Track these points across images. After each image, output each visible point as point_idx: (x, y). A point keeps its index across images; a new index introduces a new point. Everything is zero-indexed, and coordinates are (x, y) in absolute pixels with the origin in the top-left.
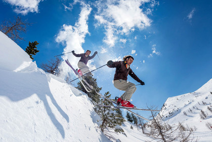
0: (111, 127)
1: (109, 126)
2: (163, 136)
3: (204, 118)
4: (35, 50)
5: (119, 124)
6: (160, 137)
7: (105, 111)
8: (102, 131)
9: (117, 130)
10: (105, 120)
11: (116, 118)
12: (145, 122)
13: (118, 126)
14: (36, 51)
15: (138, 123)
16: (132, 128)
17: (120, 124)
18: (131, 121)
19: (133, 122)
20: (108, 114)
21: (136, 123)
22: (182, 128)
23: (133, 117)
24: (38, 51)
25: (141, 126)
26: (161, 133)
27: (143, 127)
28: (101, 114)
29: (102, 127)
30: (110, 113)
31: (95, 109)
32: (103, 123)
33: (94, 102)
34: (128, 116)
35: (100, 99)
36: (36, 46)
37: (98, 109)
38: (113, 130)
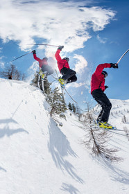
0: (57, 113)
7: (54, 101)
8: (51, 115)
9: (61, 116)
10: (53, 108)
11: (62, 107)
12: (82, 112)
13: (62, 113)
15: (76, 112)
16: (71, 115)
17: (64, 112)
18: (71, 110)
20: (56, 103)
21: (74, 111)
27: (80, 116)
28: (50, 103)
29: (51, 113)
30: (58, 103)
31: (46, 100)
32: (52, 110)
33: (45, 94)
34: (70, 106)
37: (48, 99)
38: (58, 116)
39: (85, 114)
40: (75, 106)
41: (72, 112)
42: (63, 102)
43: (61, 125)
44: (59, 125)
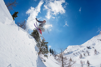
0: (43, 54)
1: (42, 53)
3: (80, 58)
4: (16, 16)
5: (46, 53)
6: (62, 62)
7: (41, 46)
8: (39, 55)
9: (45, 56)
10: (41, 50)
11: (46, 50)
12: (57, 54)
15: (54, 54)
16: (51, 55)
18: (51, 52)
19: (52, 53)
20: (43, 48)
21: (53, 53)
22: (71, 60)
23: (52, 51)
24: (17, 16)
25: (55, 56)
26: (63, 60)
28: (39, 47)
29: (39, 53)
30: (44, 48)
31: (37, 45)
32: (40, 51)
33: (37, 42)
34: (50, 50)
35: (40, 41)
36: (17, 14)
37: (38, 45)
38: (43, 55)
39: (59, 55)
40: (54, 50)
42: (47, 48)
43: (45, 61)
44: (43, 60)
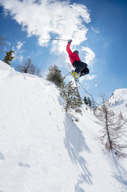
1: (71, 108)
2: (107, 119)
7: (68, 95)
8: (66, 111)
9: (76, 111)
10: (68, 103)
11: (77, 101)
13: (78, 108)
14: (12, 58)
15: (92, 106)
16: (87, 109)
17: (79, 106)
18: (87, 104)
20: (71, 98)
21: (90, 105)
23: (89, 100)
25: (93, 109)
26: (106, 117)
27: (95, 109)
28: (65, 97)
29: (66, 108)
30: (73, 97)
31: (61, 94)
32: (67, 105)
34: (85, 100)
35: (65, 86)
37: (63, 94)
38: (74, 111)
40: (91, 99)
41: (87, 106)
42: (78, 96)
43: (77, 120)
44: (74, 120)
